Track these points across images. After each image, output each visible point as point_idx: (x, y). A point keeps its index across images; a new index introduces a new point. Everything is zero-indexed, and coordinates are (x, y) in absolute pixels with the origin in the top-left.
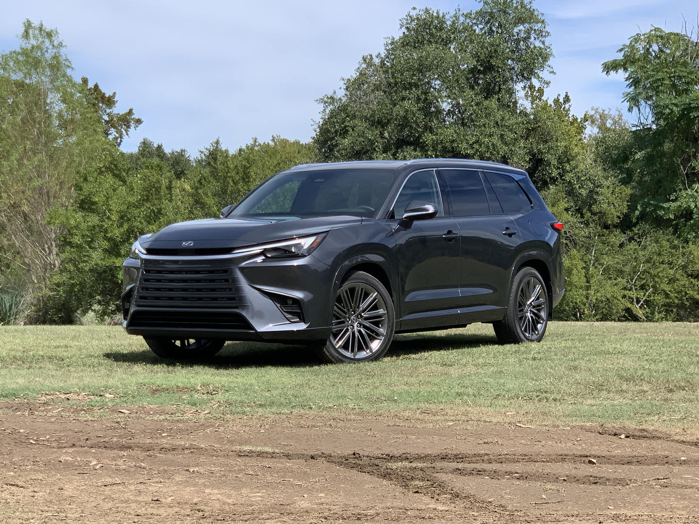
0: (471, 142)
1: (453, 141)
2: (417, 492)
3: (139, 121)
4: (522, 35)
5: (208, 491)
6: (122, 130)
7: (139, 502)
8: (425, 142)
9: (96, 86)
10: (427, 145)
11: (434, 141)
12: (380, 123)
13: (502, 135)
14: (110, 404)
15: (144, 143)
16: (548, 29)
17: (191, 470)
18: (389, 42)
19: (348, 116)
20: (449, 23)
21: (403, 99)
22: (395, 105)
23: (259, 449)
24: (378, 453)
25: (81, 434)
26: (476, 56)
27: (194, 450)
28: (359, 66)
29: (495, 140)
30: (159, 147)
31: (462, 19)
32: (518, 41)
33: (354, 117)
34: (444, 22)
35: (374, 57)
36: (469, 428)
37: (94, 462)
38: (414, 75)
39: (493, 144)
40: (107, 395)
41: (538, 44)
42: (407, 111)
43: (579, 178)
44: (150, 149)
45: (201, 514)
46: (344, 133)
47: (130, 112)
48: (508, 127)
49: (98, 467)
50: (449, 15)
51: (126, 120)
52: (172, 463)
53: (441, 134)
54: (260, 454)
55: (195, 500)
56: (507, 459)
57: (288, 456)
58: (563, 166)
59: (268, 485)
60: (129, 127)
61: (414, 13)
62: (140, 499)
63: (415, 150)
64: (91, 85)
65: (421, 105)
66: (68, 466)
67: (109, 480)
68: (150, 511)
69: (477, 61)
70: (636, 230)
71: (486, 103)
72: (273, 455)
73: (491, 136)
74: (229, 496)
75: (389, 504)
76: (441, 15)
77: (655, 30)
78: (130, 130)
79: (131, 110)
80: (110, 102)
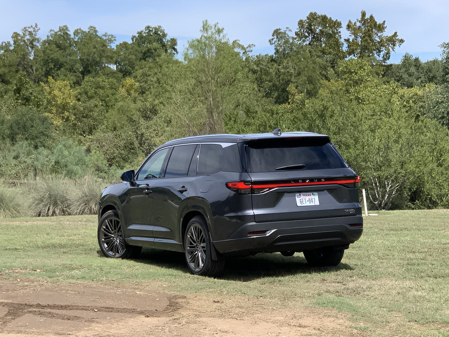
3: (402, 41)
6: (390, 48)
9: (371, 17)
15: (405, 56)
30: (417, 59)
47: (395, 35)
51: (393, 40)
64: (367, 16)
78: (395, 47)
79: (396, 33)
80: (381, 28)
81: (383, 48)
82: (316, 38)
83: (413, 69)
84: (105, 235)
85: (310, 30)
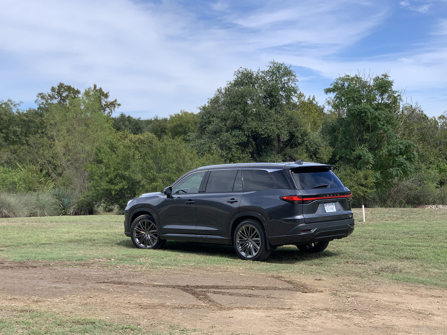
0: (263, 128)
1: (256, 128)
2: (200, 300)
3: (119, 105)
4: (286, 81)
5: (143, 299)
6: (112, 109)
7: (124, 303)
8: (244, 128)
9: (101, 89)
10: (245, 129)
11: (247, 128)
12: (224, 120)
13: (276, 125)
14: (113, 264)
15: (122, 115)
16: (297, 78)
17: (139, 292)
18: (229, 83)
19: (211, 116)
20: (255, 75)
21: (234, 109)
22: (231, 112)
23: (159, 284)
24: (194, 285)
25: (105, 276)
26: (266, 91)
27: (140, 284)
28: (215, 93)
29: (274, 128)
30: (129, 117)
31: (261, 74)
32: (284, 84)
33: (213, 116)
34: (253, 75)
35: (222, 89)
36: (225, 275)
37: (111, 289)
38: (239, 99)
39: (273, 129)
40: (112, 259)
41: (293, 85)
42: (236, 114)
43: (310, 143)
44: (124, 118)
45: (141, 307)
46: (210, 123)
47: (116, 101)
48: (279, 122)
49: (112, 291)
50: (255, 72)
51: (113, 104)
52: (133, 289)
53: (251, 125)
54: (160, 286)
55: (140, 302)
56: (230, 288)
57: (167, 286)
58: (303, 138)
59: (160, 297)
60: (115, 107)
61: (241, 70)
62: (125, 302)
63: (239, 131)
64: (98, 88)
65: (242, 112)
66: (104, 290)
67: (116, 296)
68: (128, 306)
69: (267, 93)
70: (337, 164)
71: (270, 111)
72: (163, 286)
73: (272, 126)
74: (149, 301)
75: (191, 304)
76: (252, 72)
77: (347, 76)
78: (115, 109)
79: (116, 100)
80: (106, 96)
81: (107, 109)
82: (63, 99)
83: (127, 123)
84: (137, 232)
85: (59, 93)
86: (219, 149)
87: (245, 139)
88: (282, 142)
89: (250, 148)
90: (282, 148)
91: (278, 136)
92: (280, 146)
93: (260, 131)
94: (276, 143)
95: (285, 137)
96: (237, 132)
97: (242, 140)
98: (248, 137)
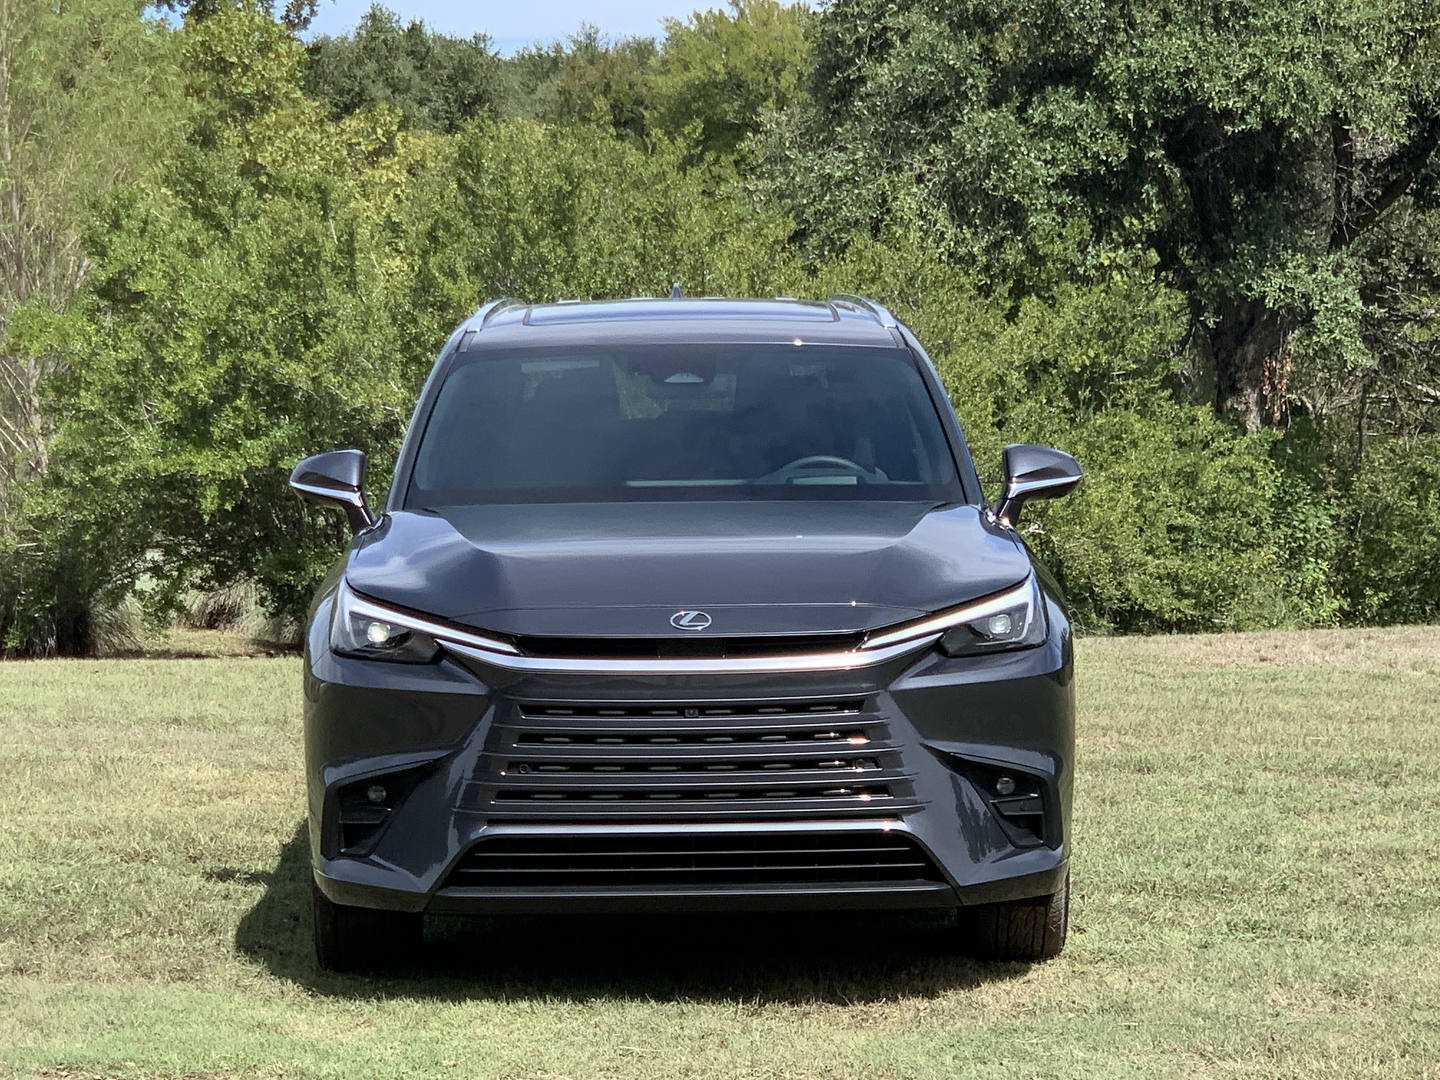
0: (1237, 75)
1: (1185, 74)
8: (1106, 76)
10: (1112, 84)
11: (1131, 74)
13: (1326, 55)
15: (373, 17)
29: (1308, 71)
30: (415, 30)
39: (1300, 82)
46: (879, 47)
48: (1345, 31)
53: (1153, 54)
63: (1080, 98)
73: (1295, 57)
83: (404, 67)
86: (941, 215)
87: (1115, 149)
88: (1367, 164)
89: (1149, 210)
90: (1360, 203)
91: (1337, 124)
92: (1350, 191)
93: (1217, 92)
94: (1320, 178)
95: (1383, 133)
96: (1062, 106)
97: (1096, 156)
98: (1136, 133)
